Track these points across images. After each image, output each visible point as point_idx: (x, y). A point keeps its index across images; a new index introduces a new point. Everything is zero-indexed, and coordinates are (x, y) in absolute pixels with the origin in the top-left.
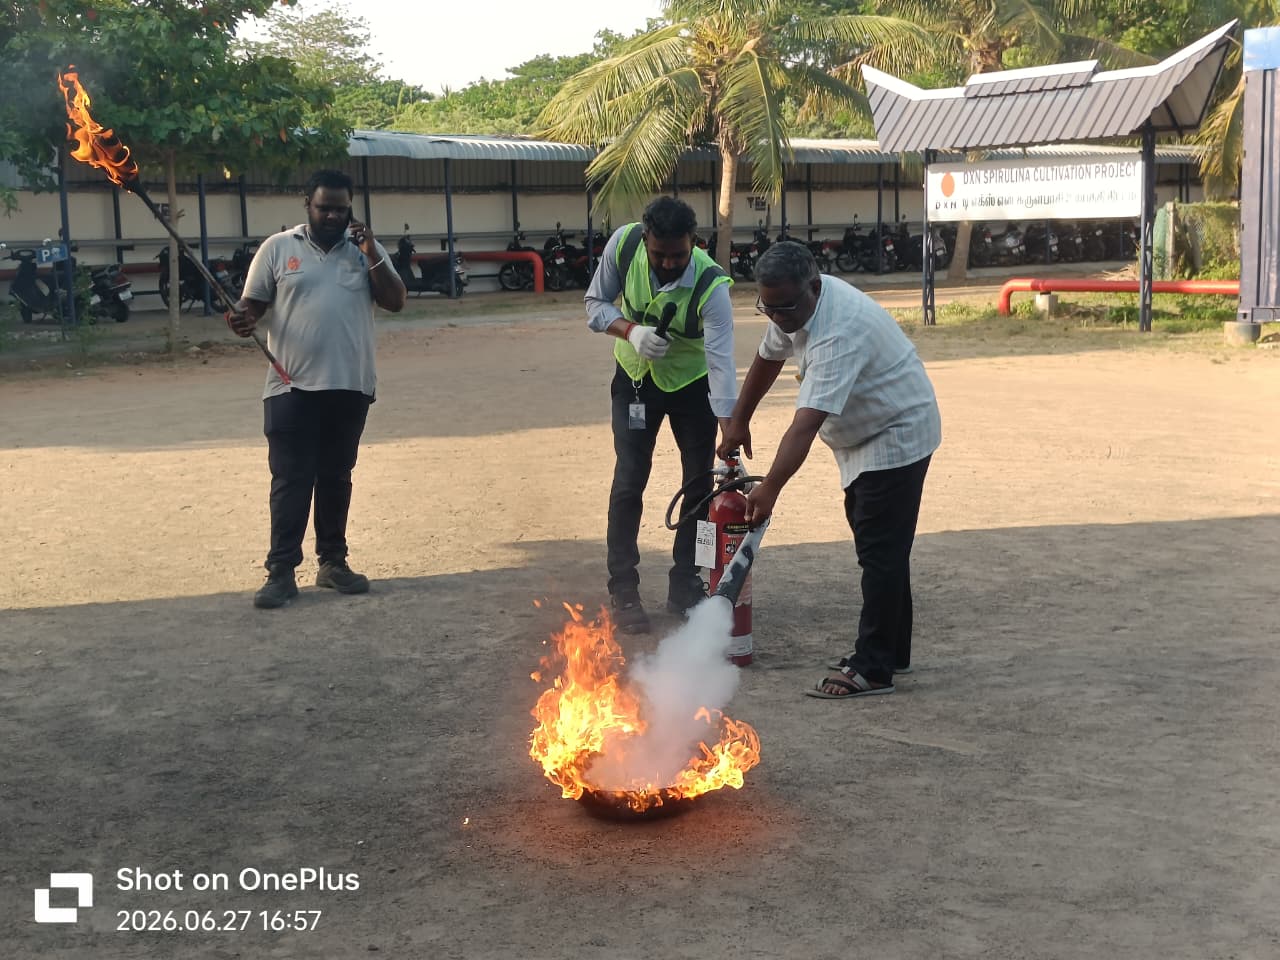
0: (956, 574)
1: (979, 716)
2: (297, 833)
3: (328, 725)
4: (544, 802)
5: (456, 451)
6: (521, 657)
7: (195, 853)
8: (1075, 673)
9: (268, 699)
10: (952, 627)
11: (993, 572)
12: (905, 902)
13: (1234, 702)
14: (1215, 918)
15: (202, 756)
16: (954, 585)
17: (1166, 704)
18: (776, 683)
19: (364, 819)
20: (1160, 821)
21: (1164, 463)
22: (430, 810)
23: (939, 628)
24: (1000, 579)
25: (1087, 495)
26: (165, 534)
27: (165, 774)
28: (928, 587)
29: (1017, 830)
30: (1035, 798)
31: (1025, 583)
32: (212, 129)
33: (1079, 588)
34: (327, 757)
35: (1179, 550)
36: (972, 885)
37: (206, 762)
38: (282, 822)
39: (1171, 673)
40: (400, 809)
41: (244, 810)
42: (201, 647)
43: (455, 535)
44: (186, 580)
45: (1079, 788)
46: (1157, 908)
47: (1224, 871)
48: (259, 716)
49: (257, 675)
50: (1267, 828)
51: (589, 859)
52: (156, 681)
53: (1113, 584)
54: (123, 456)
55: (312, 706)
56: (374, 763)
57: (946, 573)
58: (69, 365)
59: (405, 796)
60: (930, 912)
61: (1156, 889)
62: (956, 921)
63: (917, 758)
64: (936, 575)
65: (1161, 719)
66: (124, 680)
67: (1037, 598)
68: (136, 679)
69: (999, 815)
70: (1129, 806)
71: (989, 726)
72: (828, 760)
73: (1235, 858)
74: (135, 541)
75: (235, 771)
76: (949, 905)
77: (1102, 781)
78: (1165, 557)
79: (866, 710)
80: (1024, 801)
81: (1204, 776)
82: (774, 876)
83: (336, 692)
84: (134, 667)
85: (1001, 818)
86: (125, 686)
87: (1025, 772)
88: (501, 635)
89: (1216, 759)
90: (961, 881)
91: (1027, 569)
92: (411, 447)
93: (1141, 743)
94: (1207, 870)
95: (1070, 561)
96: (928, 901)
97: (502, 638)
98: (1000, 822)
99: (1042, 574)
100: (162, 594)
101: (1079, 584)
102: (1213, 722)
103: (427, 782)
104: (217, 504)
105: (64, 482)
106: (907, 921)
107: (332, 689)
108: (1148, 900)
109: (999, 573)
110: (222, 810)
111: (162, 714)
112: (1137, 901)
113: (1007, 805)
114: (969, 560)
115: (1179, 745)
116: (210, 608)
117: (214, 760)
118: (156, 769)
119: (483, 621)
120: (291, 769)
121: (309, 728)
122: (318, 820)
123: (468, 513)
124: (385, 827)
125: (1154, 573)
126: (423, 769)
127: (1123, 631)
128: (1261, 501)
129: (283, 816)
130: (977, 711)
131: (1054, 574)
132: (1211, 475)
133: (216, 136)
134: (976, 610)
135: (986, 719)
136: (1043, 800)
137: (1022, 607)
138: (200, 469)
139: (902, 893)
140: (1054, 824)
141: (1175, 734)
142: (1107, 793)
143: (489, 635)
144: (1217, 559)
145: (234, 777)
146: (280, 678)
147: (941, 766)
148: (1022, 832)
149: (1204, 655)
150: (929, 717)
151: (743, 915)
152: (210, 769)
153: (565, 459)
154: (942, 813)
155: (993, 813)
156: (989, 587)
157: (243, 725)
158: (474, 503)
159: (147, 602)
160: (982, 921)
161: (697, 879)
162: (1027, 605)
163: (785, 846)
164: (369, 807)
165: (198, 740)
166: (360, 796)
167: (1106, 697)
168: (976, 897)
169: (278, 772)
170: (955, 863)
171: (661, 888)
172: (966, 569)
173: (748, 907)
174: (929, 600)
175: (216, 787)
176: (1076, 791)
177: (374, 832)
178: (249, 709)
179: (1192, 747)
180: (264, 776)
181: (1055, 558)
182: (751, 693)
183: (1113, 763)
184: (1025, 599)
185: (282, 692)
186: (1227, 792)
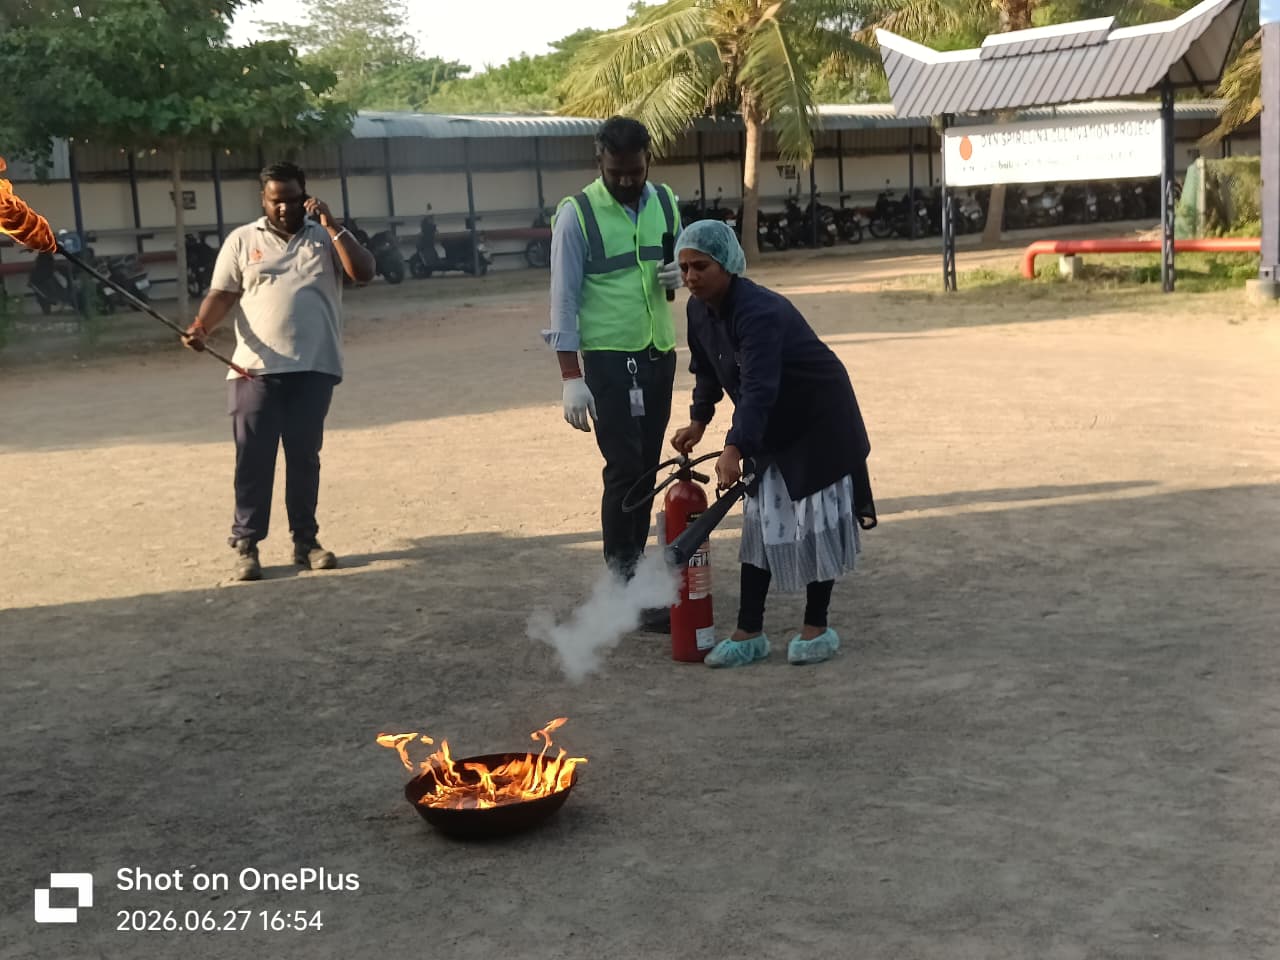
0: (897, 558)
1: (874, 713)
2: (132, 856)
3: (203, 737)
4: (397, 818)
5: (430, 438)
6: (422, 659)
7: (22, 880)
8: (990, 663)
9: (150, 710)
10: (877, 616)
11: (935, 555)
12: (735, 925)
13: (1146, 693)
14: (1056, 939)
15: (64, 773)
16: (892, 570)
17: (1074, 696)
18: (678, 681)
19: (205, 841)
20: (1030, 829)
21: (1148, 432)
22: (277, 829)
23: (865, 617)
24: (942, 562)
25: (1057, 469)
26: (108, 532)
27: (20, 793)
28: (864, 573)
29: (877, 840)
30: (906, 805)
31: (967, 566)
32: (210, 120)
33: (1021, 570)
34: (190, 772)
35: (1136, 526)
36: (811, 904)
37: (65, 779)
38: (121, 845)
39: (1089, 662)
40: (247, 828)
41: (86, 831)
42: (103, 653)
43: (398, 528)
44: (111, 582)
45: (955, 792)
46: (997, 928)
47: (1080, 884)
48: (134, 728)
49: (147, 683)
50: (1140, 836)
51: (421, 881)
52: (45, 692)
53: (1059, 564)
54: (95, 452)
55: (191, 716)
56: (237, 777)
57: (887, 557)
58: (75, 357)
59: (256, 814)
60: (757, 935)
61: (1003, 906)
62: (782, 946)
63: (798, 762)
64: (876, 560)
65: (1062, 714)
66: (16, 691)
67: (974, 582)
68: (26, 689)
69: (861, 824)
70: (1000, 812)
71: (882, 725)
72: (704, 765)
73: (1096, 869)
74: (76, 540)
75: (90, 789)
76: (779, 928)
77: (983, 784)
78: (1118, 534)
79: (762, 710)
80: (893, 809)
81: (1091, 777)
82: (607, 897)
83: (222, 701)
84: (30, 677)
85: (863, 827)
86: (11, 698)
87: (904, 775)
88: (409, 635)
89: (1108, 758)
90: (801, 899)
91: (972, 551)
92: (385, 434)
93: (1033, 741)
94: (1063, 883)
95: (1019, 541)
96: (758, 923)
97: (410, 638)
98: (862, 832)
99: (987, 555)
100: (83, 597)
101: (1023, 565)
102: (1117, 716)
103: (282, 799)
104: (172, 499)
105: (27, 480)
106: (729, 947)
107: (218, 697)
108: (992, 919)
109: (942, 555)
110: (65, 832)
111: (39, 727)
112: (979, 919)
113: (875, 812)
114: (914, 542)
115: (1073, 742)
116: (127, 612)
117: (73, 777)
118: (12, 788)
119: (397, 620)
120: (149, 785)
121: (182, 741)
122: (160, 841)
123: (420, 504)
124: (225, 849)
125: (1105, 551)
126: (284, 784)
127: (1054, 617)
128: (1236, 471)
129: (124, 838)
130: (875, 708)
131: (1000, 556)
132: (1192, 445)
133: (215, 127)
134: (908, 596)
135: (881, 717)
136: (913, 807)
137: (957, 592)
138: (169, 462)
139: (733, 915)
140: (918, 833)
141: (1072, 730)
142: (983, 797)
143: (398, 635)
144: (1172, 535)
145: (89, 795)
146: (170, 686)
147: (819, 770)
148: (881, 843)
149: (1128, 641)
150: (822, 716)
151: (561, 942)
152: (67, 787)
153: (537, 443)
154: (803, 823)
155: (856, 822)
156: (928, 571)
157: (116, 739)
158: (430, 493)
159: (65, 606)
160: (809, 945)
161: (525, 903)
162: (962, 590)
163: (629, 863)
164: (215, 826)
165: (65, 756)
166: (210, 814)
167: (1015, 689)
168: (810, 918)
169: (136, 789)
170: (800, 879)
171: (484, 914)
172: (910, 552)
173: (568, 933)
174: (862, 587)
175: (67, 806)
176: (951, 796)
177: (211, 855)
178: (128, 721)
179: (1087, 744)
180: (120, 793)
181: (1005, 538)
182: (651, 693)
183: (999, 763)
184: (962, 584)
185: (166, 702)
186: (1109, 794)
